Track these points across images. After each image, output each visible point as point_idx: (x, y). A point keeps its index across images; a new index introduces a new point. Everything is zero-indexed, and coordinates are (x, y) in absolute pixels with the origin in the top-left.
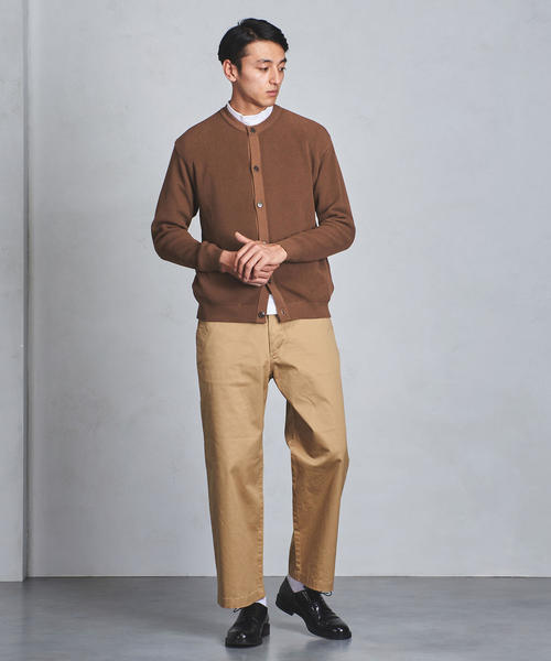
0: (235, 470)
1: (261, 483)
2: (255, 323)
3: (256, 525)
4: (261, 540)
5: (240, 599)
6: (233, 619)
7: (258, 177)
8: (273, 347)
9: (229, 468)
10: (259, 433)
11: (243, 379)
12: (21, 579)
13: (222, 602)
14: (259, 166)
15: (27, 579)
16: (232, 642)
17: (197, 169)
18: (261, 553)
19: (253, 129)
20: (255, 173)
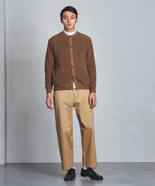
0: (66, 133)
1: (72, 135)
2: (70, 89)
3: (71, 147)
4: (73, 151)
5: (68, 168)
6: (66, 173)
7: (71, 49)
8: (74, 98)
9: (64, 133)
10: (72, 122)
11: (67, 107)
12: (4, 164)
13: (63, 168)
14: (72, 46)
15: (6, 164)
16: (66, 179)
17: (54, 46)
18: (73, 154)
19: (70, 36)
20: (70, 48)
